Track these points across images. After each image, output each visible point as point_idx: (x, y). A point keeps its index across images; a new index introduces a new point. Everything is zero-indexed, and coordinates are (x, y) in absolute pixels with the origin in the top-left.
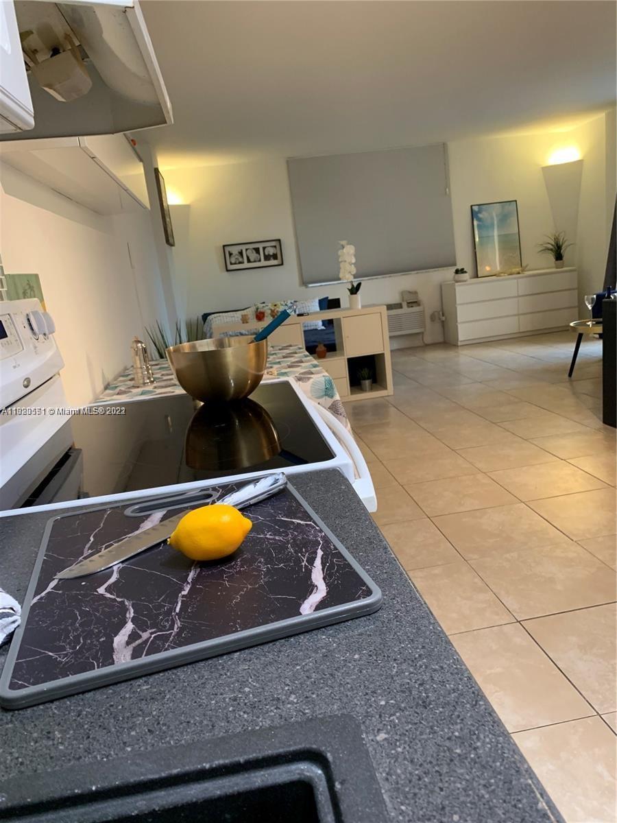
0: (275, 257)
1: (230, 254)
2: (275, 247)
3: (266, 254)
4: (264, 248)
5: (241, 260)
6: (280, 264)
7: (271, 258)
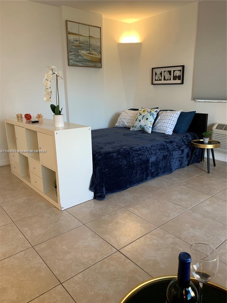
0: (179, 78)
1: (156, 74)
2: (180, 70)
3: (175, 75)
4: (174, 71)
5: (160, 78)
6: (181, 83)
7: (177, 79)
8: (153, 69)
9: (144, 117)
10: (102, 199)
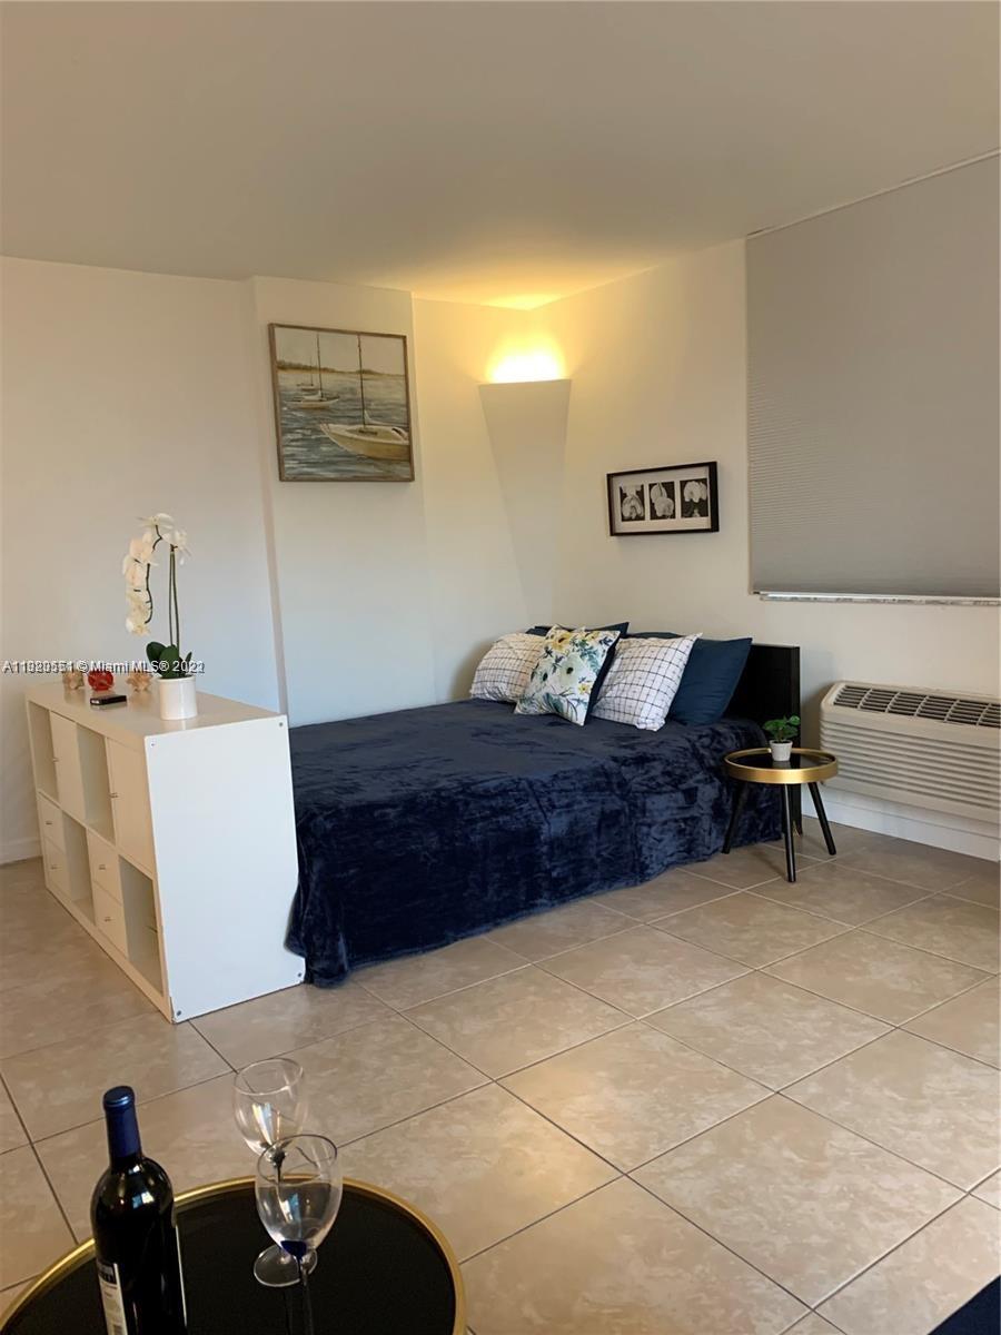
0: (703, 507)
2: (704, 481)
3: (687, 499)
6: (709, 527)
7: (696, 511)
8: (610, 477)
9: (560, 663)
10: (332, 983)
